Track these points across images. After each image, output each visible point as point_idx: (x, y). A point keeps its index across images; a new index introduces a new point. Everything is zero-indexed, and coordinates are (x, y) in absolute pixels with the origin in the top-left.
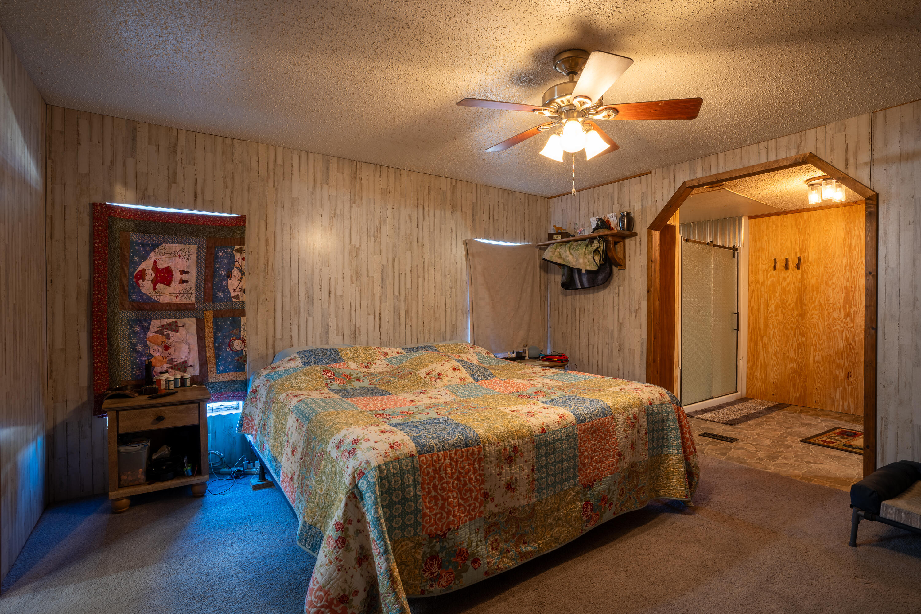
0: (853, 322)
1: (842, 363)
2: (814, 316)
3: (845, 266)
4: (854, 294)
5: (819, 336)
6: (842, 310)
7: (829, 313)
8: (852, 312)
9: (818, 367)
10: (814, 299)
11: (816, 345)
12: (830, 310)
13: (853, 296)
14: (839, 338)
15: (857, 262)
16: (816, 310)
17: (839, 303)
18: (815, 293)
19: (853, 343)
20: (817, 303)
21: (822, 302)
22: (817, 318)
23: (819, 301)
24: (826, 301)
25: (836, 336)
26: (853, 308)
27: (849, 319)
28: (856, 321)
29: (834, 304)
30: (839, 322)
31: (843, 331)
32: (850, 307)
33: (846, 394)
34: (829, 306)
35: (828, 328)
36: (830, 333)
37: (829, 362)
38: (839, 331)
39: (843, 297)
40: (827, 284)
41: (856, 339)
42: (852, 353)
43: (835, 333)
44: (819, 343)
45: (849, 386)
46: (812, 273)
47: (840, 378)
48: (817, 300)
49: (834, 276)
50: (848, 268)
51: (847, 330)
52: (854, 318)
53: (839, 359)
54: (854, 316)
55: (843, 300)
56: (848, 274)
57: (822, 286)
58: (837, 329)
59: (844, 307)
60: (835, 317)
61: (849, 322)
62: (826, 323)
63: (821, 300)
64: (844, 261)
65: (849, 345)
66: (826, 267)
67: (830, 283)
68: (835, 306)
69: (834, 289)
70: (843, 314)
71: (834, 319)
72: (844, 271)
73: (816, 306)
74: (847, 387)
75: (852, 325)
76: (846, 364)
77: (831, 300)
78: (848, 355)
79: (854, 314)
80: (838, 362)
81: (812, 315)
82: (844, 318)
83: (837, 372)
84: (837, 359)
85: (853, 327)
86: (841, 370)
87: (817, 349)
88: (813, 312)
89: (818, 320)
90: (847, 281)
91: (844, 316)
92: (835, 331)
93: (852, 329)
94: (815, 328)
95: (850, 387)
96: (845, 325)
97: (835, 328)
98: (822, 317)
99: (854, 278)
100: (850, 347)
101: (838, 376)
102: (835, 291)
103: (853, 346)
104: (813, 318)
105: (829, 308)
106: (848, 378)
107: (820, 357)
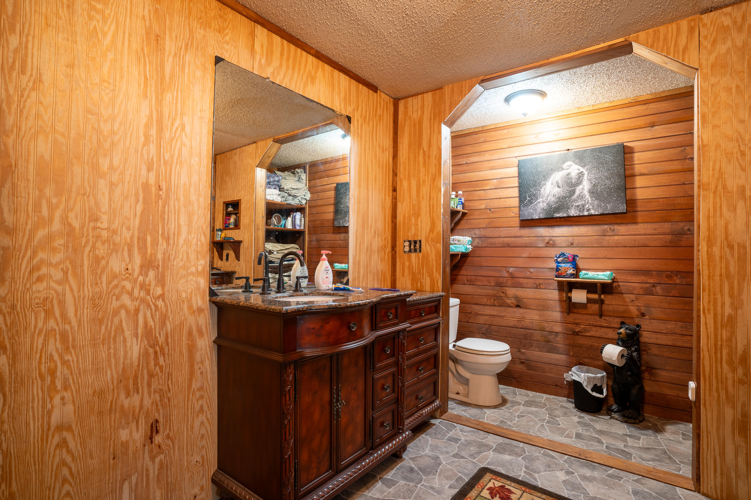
0: (161, 282)
1: (137, 404)
2: (44, 270)
3: (147, 126)
4: (164, 207)
5: (64, 337)
6: (136, 250)
7: (97, 260)
8: (160, 256)
9: (64, 443)
10: (45, 212)
11: (52, 373)
12: (101, 250)
13: (163, 212)
14: (127, 333)
15: (172, 125)
16: (54, 250)
17: (128, 229)
18: (48, 191)
19: (161, 340)
20: (56, 226)
21: (76, 225)
22: (58, 275)
23: (65, 220)
24: (90, 220)
25: (120, 329)
26: (162, 246)
27: (152, 274)
28: (168, 278)
29: (115, 232)
30: (128, 285)
31: (137, 311)
32: (155, 243)
33: (148, 483)
34: (98, 237)
35: (95, 306)
36: (101, 322)
37: (100, 413)
38: (127, 312)
39: (138, 213)
40: (95, 167)
41: (169, 326)
42: (161, 368)
43: (116, 320)
44: (65, 363)
45: (152, 459)
46: (38, 116)
47: (131, 448)
48: (58, 214)
49: (113, 144)
50: (153, 132)
51: (149, 306)
52: (163, 273)
53: (128, 395)
54: (164, 267)
55: (137, 222)
56: (153, 148)
57: (77, 170)
58: (123, 306)
59: (142, 240)
60: (116, 269)
61: (153, 283)
62: (88, 291)
63: (71, 215)
64: (145, 112)
65: (152, 346)
66: (89, 111)
67: (105, 164)
68: (117, 239)
69: (112, 185)
70: (138, 260)
71: (115, 276)
72: (142, 139)
73: (50, 238)
74: (150, 464)
75: (159, 291)
76: (147, 402)
77: (105, 218)
78: (151, 375)
79: (164, 259)
80: (126, 403)
81: (38, 268)
82: (141, 274)
83: (124, 435)
84: (123, 396)
85: (162, 296)
86: (134, 425)
87: (59, 384)
88: (41, 255)
89: (59, 283)
90: (149, 170)
91: (142, 266)
92: (116, 313)
93: (160, 303)
94: (49, 313)
95: (157, 460)
96: (142, 294)
97: (115, 304)
98: (75, 274)
99: (165, 163)
100: (156, 353)
101: (125, 445)
102: (118, 191)
103: (162, 349)
104: (39, 279)
105: (99, 244)
106: (151, 438)
107: (70, 408)
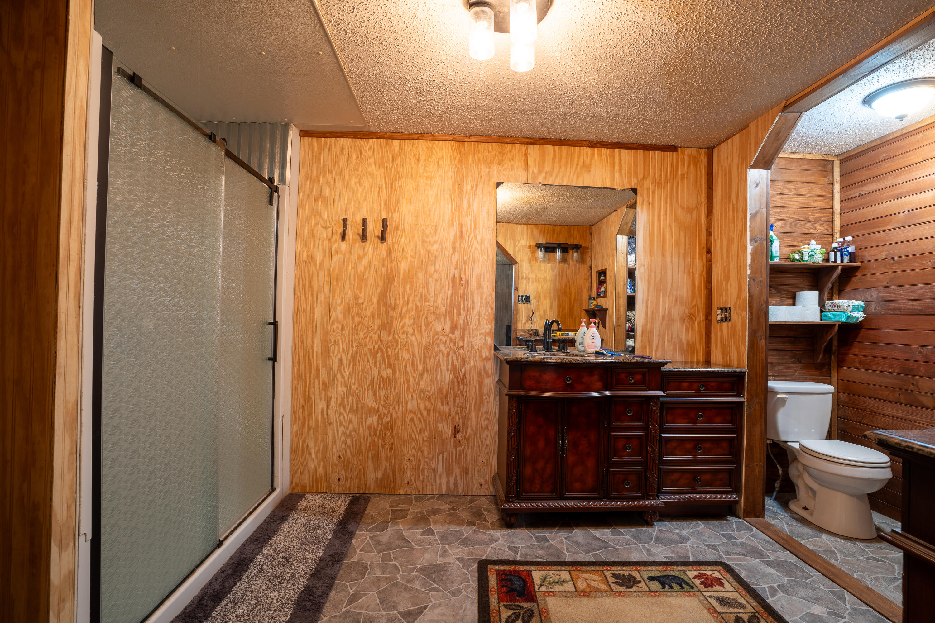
0: (462, 338)
1: (448, 411)
2: (405, 328)
3: (454, 243)
4: (464, 291)
5: (413, 364)
6: (448, 318)
7: (428, 323)
8: (461, 322)
9: (412, 420)
10: (406, 299)
11: (408, 381)
12: (430, 318)
13: (464, 294)
14: (443, 367)
15: (469, 237)
16: (409, 318)
17: (444, 305)
18: (407, 288)
19: (462, 374)
20: (410, 305)
21: (419, 304)
22: (411, 331)
23: (414, 301)
24: (425, 301)
25: (439, 364)
26: (463, 315)
27: (457, 333)
28: (466, 336)
29: (437, 308)
30: (444, 339)
31: (448, 355)
32: (458, 314)
33: (452, 462)
34: (429, 310)
35: (427, 349)
36: (430, 358)
37: (429, 410)
38: (443, 354)
39: (449, 296)
40: (427, 272)
41: (466, 367)
42: (461, 392)
43: (437, 358)
44: (414, 378)
45: (456, 448)
46: (404, 250)
47: (444, 436)
48: (411, 298)
49: (436, 257)
50: (457, 245)
51: (455, 352)
52: (464, 332)
53: (443, 404)
54: (464, 329)
55: (449, 301)
56: (457, 255)
57: (419, 274)
58: (441, 351)
59: (451, 312)
60: (438, 329)
61: (457, 338)
62: (424, 341)
63: (417, 299)
64: (452, 233)
65: (457, 378)
66: (425, 242)
67: (431, 269)
68: (438, 311)
69: (436, 280)
70: (449, 325)
71: (437, 333)
72: (451, 250)
73: (408, 311)
74: (454, 450)
75: (461, 344)
76: (453, 411)
77: (432, 300)
78: (456, 396)
79: (464, 324)
80: (442, 408)
81: (403, 327)
82: (450, 332)
83: (440, 426)
84: (440, 404)
85: (463, 347)
86: (445, 422)
87: (411, 388)
88: (405, 320)
89: (412, 335)
90: (455, 269)
91: (451, 328)
92: (437, 354)
93: (461, 351)
94: (407, 350)
95: (458, 449)
96: (451, 345)
97: (437, 349)
98: (418, 330)
99: (465, 263)
100: (458, 382)
101: (441, 433)
102: (438, 284)
103: (462, 380)
104: (404, 333)
105: (429, 315)
106: (455, 434)
107: (415, 402)
